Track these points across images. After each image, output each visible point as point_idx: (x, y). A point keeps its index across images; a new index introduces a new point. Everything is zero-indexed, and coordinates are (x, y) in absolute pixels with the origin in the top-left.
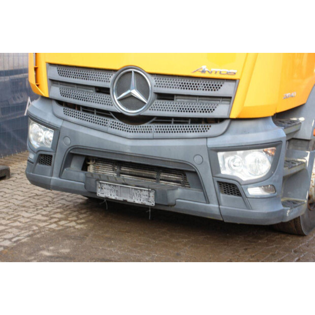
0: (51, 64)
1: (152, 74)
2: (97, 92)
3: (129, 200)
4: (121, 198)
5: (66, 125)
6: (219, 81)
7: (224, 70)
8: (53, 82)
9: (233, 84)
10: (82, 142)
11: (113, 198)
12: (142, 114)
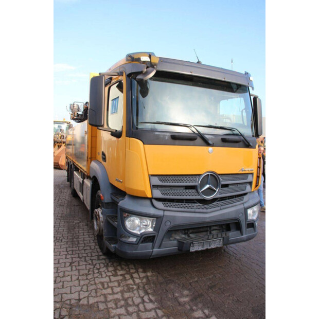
0: (152, 175)
1: (219, 175)
2: (186, 189)
3: (209, 248)
4: (204, 248)
5: (167, 213)
6: (245, 175)
7: (250, 169)
8: (154, 187)
9: (251, 175)
10: (178, 222)
11: (200, 250)
12: (215, 197)
